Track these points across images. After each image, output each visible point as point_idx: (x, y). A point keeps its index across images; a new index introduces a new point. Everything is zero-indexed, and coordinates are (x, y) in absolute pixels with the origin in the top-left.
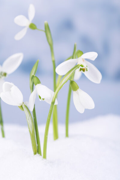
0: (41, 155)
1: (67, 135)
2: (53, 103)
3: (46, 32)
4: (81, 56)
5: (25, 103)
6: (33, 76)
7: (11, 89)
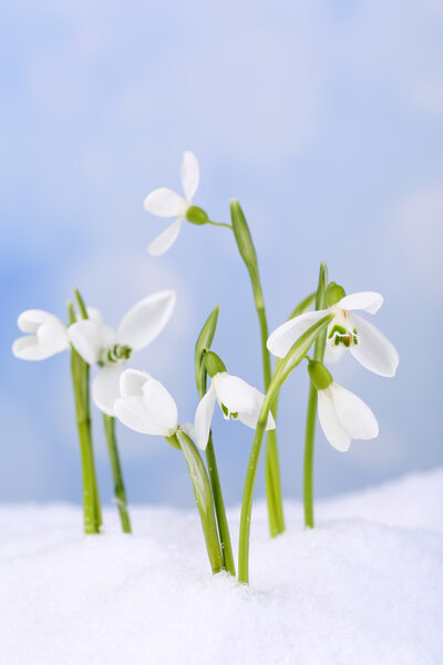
0: (233, 574)
1: (309, 522)
2: (262, 424)
3: (234, 228)
4: (339, 301)
5: (182, 427)
6: (205, 351)
7: (143, 388)
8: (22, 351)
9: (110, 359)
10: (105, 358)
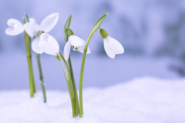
2: (86, 51)
6: (67, 29)
7: (48, 39)
8: (9, 32)
9: (38, 35)
10: (36, 35)
